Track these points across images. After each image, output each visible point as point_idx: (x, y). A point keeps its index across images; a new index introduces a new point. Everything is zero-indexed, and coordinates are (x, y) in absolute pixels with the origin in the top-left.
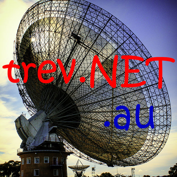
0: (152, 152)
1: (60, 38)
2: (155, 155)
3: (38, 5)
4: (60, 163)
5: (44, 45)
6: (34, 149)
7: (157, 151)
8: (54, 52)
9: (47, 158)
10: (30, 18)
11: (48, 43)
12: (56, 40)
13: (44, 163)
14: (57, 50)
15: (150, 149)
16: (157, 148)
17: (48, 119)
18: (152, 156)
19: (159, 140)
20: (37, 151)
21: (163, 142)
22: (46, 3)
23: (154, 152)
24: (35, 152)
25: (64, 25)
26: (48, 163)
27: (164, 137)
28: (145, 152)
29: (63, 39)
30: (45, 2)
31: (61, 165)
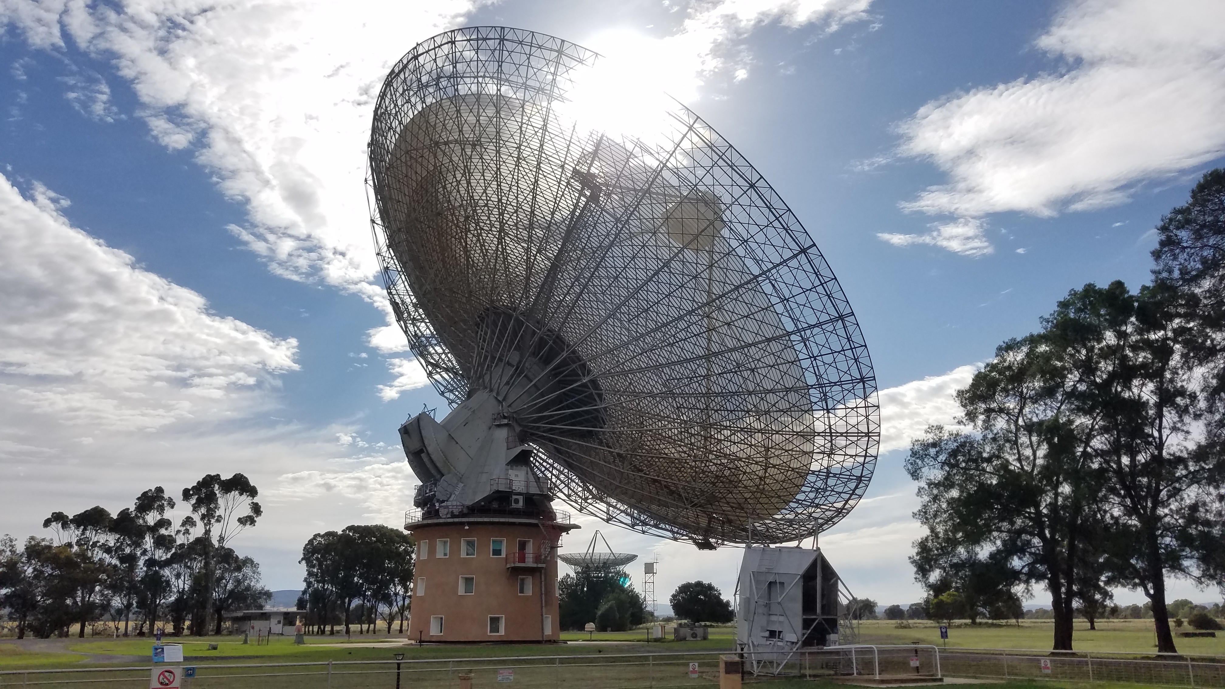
0: (830, 505)
1: (495, 158)
2: (840, 513)
3: (416, 58)
4: (537, 559)
5: (454, 184)
6: (462, 515)
7: (845, 505)
8: (486, 205)
9: (501, 542)
10: (399, 103)
11: (463, 178)
12: (485, 167)
13: (491, 556)
14: (495, 198)
15: (824, 499)
16: (846, 496)
17: (505, 417)
18: (833, 518)
19: (848, 473)
20: (472, 520)
21: (860, 479)
22: (437, 50)
23: (839, 505)
24: (463, 524)
25: (500, 117)
26: (503, 555)
27: (863, 465)
28: (810, 506)
29: (504, 162)
30: (434, 49)
31: (540, 565)
